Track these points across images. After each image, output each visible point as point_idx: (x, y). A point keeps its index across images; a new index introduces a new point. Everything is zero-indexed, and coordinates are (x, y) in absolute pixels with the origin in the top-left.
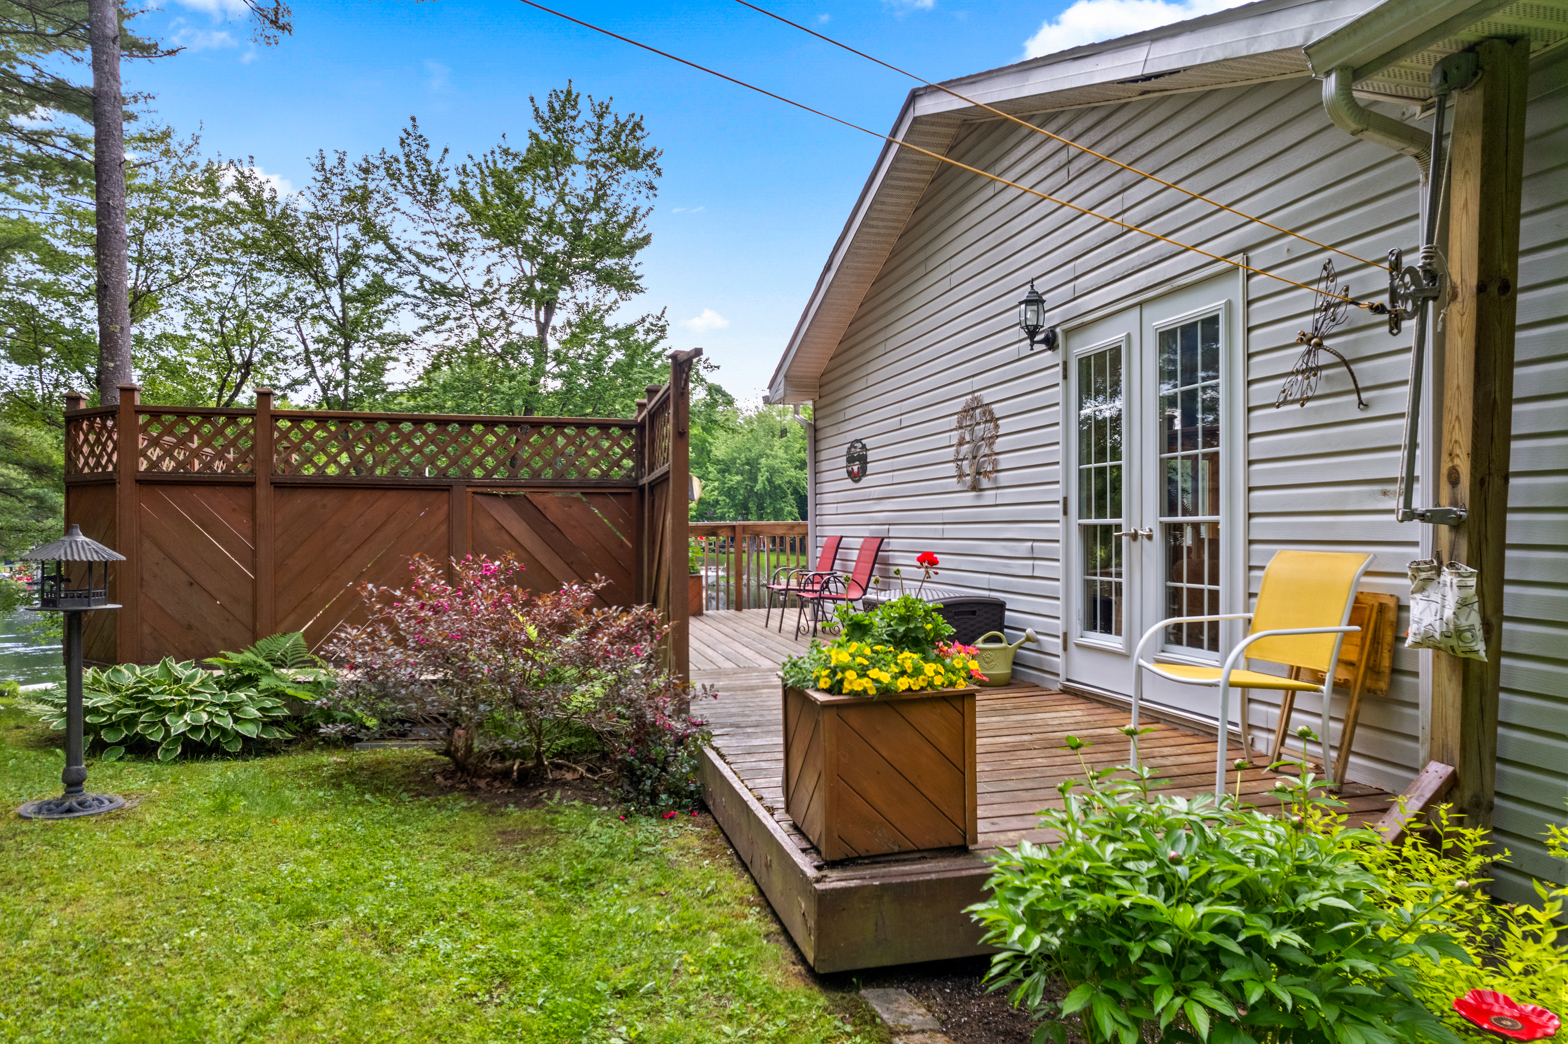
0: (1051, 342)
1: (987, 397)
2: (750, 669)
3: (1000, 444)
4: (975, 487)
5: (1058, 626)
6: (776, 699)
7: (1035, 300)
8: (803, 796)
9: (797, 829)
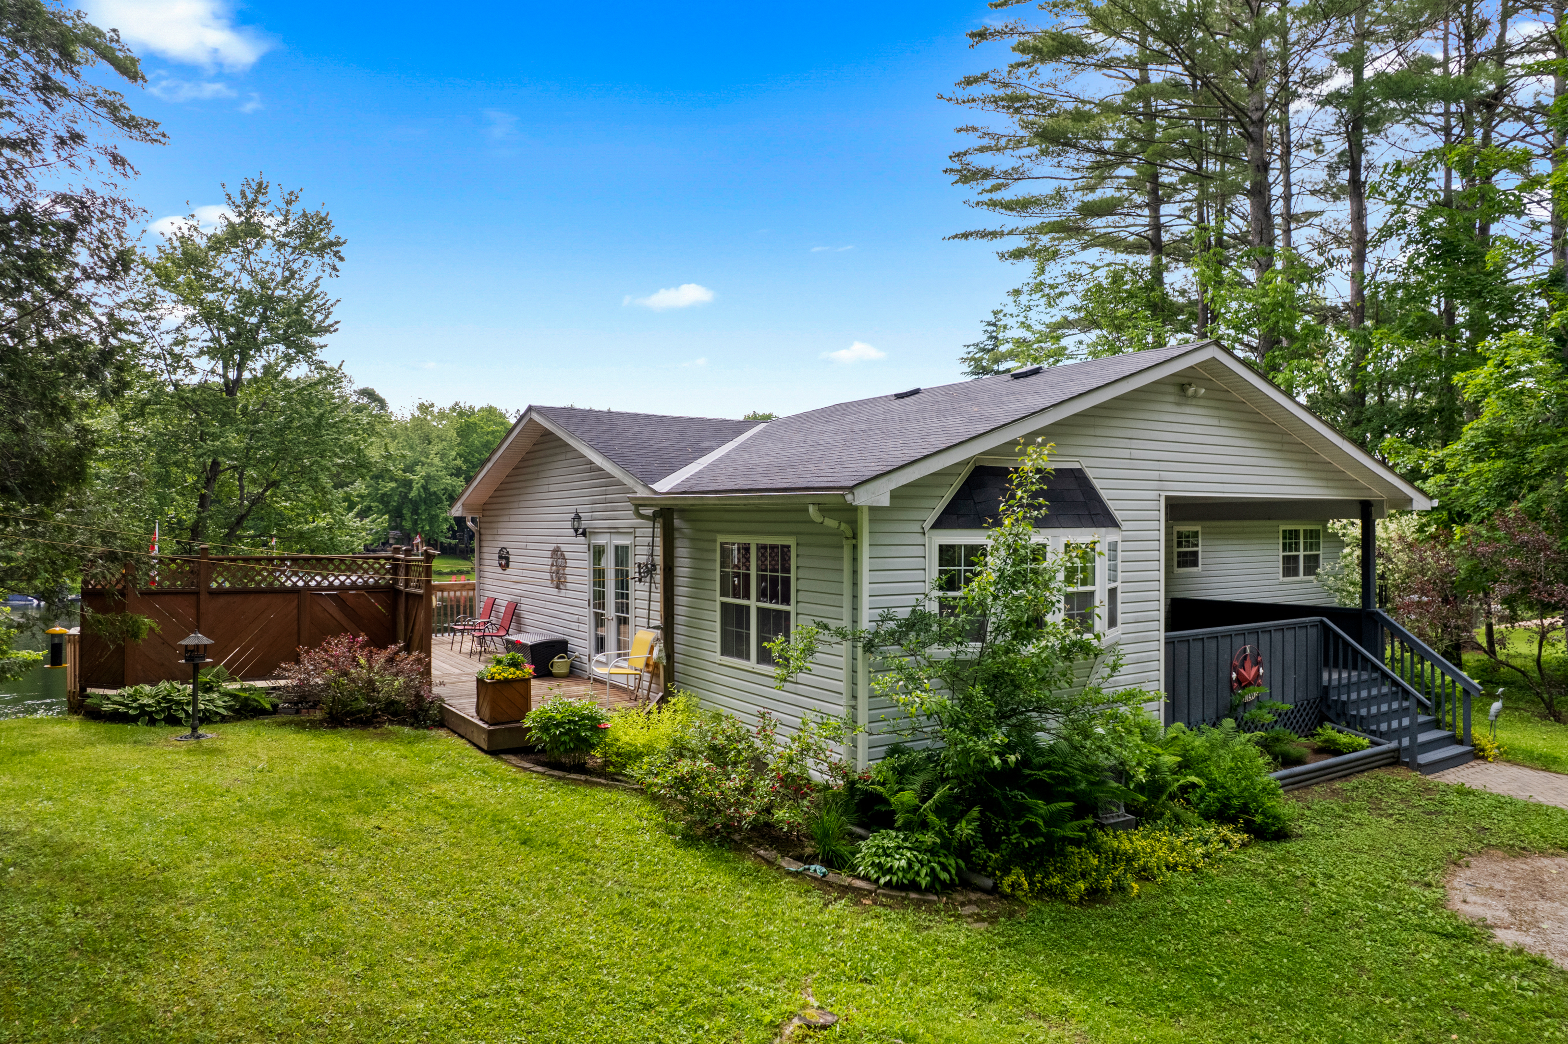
0: (584, 534)
1: (564, 548)
2: (450, 675)
3: (567, 571)
4: (558, 587)
5: (586, 652)
6: (474, 685)
7: (577, 518)
8: (483, 709)
9: (481, 719)
